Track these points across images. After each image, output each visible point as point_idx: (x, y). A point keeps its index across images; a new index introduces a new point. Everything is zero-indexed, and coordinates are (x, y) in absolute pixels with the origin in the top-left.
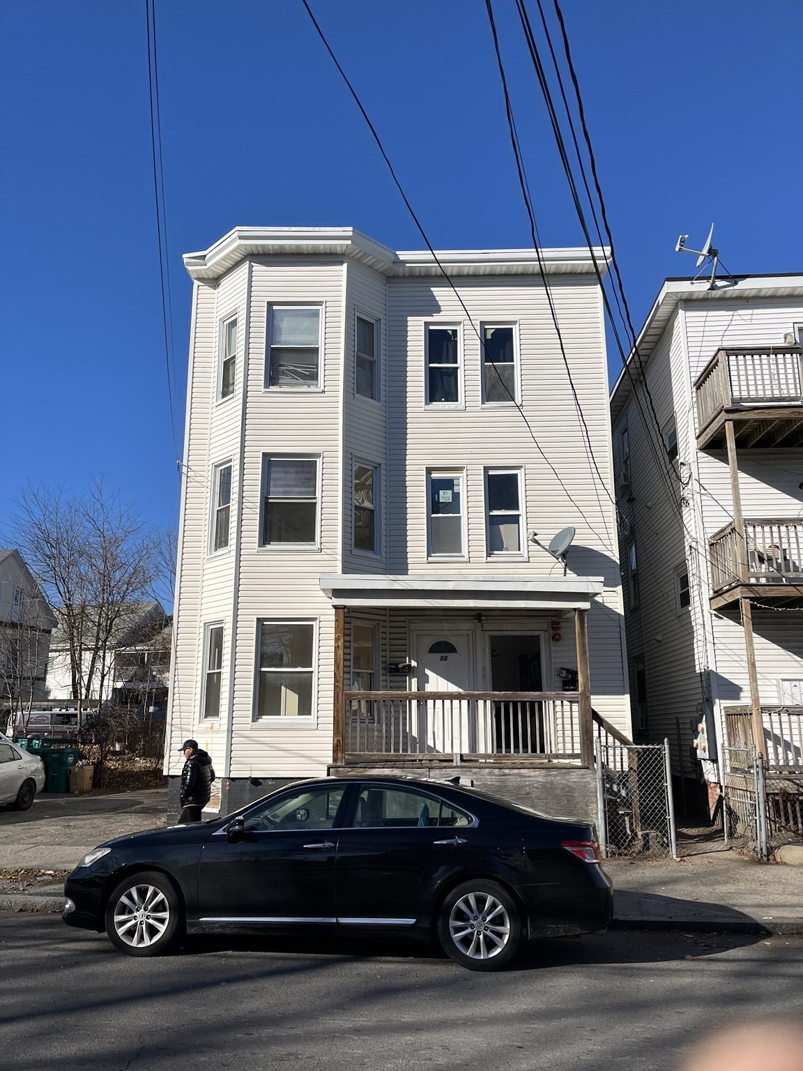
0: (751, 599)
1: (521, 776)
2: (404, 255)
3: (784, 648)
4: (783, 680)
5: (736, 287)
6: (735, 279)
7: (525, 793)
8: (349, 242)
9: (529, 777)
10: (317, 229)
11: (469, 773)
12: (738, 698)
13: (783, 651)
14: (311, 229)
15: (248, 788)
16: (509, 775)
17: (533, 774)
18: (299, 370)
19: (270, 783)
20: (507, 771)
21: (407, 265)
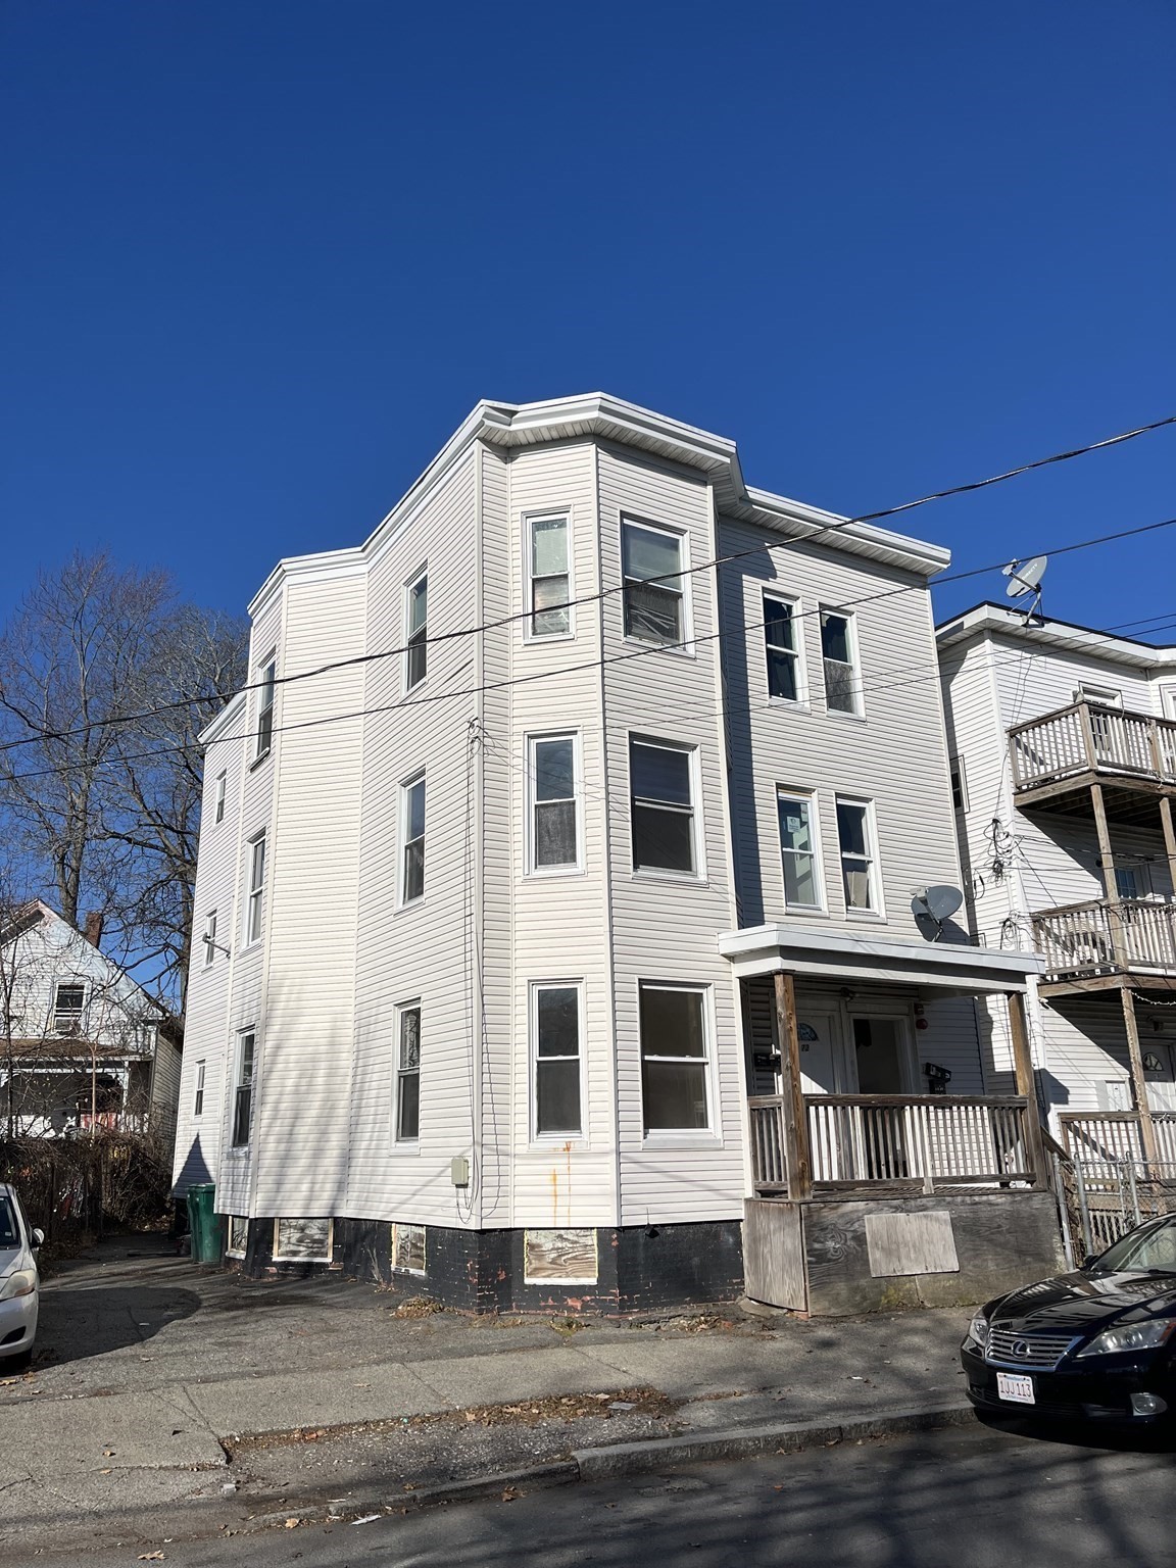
0: (1133, 989)
1: (991, 1204)
2: (755, 494)
3: (1099, 1045)
4: (1107, 1082)
5: (1043, 629)
6: (1043, 620)
7: (996, 1225)
8: (728, 460)
9: (997, 1205)
10: (696, 430)
11: (943, 1203)
12: (1066, 1102)
13: (1097, 1049)
14: (689, 427)
15: (642, 1241)
16: (980, 1203)
17: (1000, 1200)
18: (657, 620)
19: (669, 1232)
20: (977, 1199)
21: (754, 506)
